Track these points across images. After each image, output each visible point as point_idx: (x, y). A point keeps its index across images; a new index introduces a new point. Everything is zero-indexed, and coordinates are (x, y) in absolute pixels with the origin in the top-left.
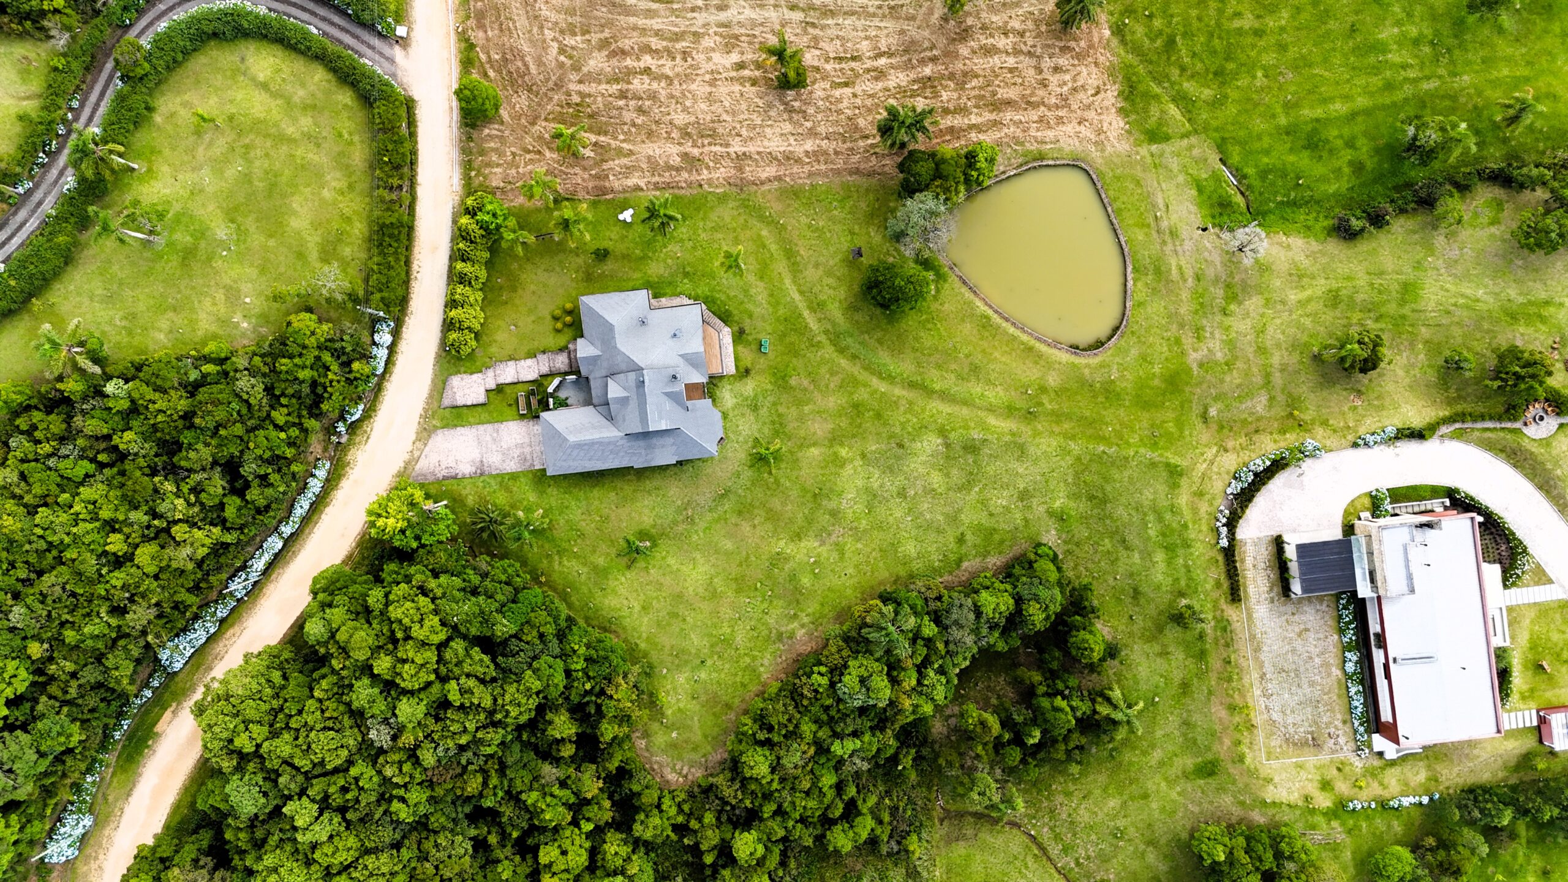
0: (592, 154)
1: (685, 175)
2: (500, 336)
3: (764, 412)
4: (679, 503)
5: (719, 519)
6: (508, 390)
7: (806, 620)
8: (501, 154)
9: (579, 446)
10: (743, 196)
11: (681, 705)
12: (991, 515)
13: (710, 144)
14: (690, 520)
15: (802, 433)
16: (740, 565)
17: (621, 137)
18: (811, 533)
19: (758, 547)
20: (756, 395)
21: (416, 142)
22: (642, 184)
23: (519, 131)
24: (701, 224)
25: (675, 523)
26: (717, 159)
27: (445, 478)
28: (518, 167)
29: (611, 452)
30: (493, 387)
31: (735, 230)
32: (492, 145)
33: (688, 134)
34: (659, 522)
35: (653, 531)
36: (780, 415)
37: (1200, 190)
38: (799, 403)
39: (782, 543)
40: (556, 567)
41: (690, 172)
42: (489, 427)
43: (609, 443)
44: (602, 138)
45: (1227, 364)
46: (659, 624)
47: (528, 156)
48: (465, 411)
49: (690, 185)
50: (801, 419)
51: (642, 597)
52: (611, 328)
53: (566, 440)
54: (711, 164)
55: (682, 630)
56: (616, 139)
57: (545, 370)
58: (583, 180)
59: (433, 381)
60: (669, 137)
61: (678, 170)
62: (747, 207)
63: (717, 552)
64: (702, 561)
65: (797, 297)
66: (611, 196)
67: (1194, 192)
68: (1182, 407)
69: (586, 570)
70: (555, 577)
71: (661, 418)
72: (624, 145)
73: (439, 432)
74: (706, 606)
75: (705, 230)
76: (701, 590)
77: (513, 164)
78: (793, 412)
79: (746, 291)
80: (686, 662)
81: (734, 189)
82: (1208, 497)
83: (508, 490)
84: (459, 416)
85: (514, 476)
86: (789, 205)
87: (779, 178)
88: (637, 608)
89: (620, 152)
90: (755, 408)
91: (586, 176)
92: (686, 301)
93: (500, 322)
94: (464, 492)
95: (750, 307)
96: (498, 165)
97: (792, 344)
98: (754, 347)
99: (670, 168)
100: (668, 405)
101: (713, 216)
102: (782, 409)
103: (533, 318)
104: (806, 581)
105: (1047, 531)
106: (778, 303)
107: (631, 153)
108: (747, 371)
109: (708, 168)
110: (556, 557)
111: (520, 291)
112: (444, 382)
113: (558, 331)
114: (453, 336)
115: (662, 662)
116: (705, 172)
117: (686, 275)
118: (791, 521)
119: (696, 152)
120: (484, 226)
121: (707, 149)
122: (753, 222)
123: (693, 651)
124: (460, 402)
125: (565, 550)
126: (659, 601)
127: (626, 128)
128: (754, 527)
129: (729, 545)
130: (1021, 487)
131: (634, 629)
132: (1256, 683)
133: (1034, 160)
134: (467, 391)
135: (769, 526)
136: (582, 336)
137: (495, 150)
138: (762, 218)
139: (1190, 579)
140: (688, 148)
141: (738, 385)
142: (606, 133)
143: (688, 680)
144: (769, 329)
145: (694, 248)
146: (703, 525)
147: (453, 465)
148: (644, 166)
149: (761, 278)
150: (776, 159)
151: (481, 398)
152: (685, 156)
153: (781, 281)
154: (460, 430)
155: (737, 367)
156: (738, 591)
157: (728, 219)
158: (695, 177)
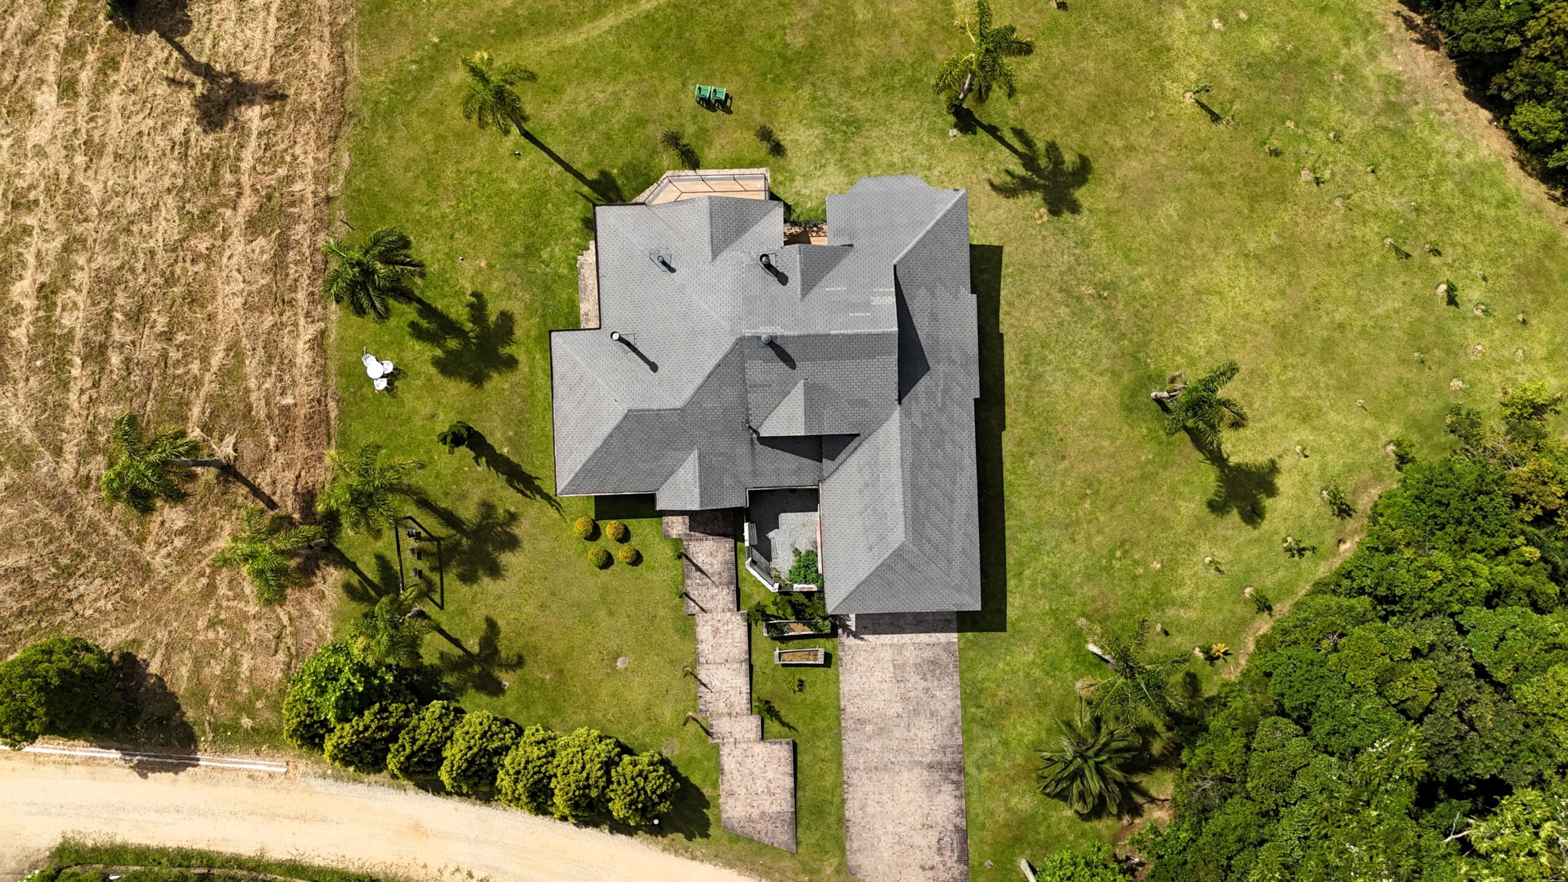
0: (230, 440)
1: (300, 230)
2: (637, 694)
3: (862, 108)
4: (1063, 311)
5: (1106, 226)
6: (766, 689)
7: (1359, 48)
8: (211, 651)
9: (916, 520)
10: (366, 113)
11: (1540, 352)
13: (235, 170)
14: (1106, 291)
15: (918, 26)
16: (1219, 187)
17: (195, 367)
18: (1153, 24)
19: (1178, 144)
20: (824, 122)
22: (309, 332)
23: (161, 606)
24: (418, 208)
25: (1110, 326)
26: (270, 156)
27: (964, 858)
28: (245, 617)
29: (938, 445)
30: (754, 722)
31: (440, 138)
33: (206, 214)
34: (1106, 363)
35: (1126, 378)
36: (874, 73)
38: (848, 30)
39: (1173, 89)
40: (1192, 615)
41: (296, 219)
42: (851, 740)
43: (916, 447)
44: (196, 412)
46: (1346, 388)
47: (223, 590)
48: (806, 795)
49: (324, 224)
50: (883, 27)
51: (1279, 420)
52: (633, 418)
53: (899, 554)
54: (282, 172)
55: (1364, 332)
56: (198, 382)
57: (724, 597)
58: (288, 465)
59: (729, 864)
60: (208, 258)
61: (284, 245)
62: (391, 110)
63: (1184, 238)
64: (1203, 275)
65: (607, 22)
66: (332, 405)
69: (1204, 547)
70: (1214, 619)
71: (867, 306)
72: (216, 361)
73: (853, 860)
74: (1313, 273)
76: (1274, 282)
77: (236, 627)
78: (867, 45)
79: (583, 126)
80: (1440, 330)
81: (347, 130)
83: (1001, 712)
84: (819, 810)
85: (971, 694)
86: (402, 23)
87: (338, 38)
88: (1305, 434)
89: (230, 374)
90: (853, 125)
91: (280, 458)
92: (589, 254)
93: (604, 693)
94: (1001, 816)
95: (618, 119)
96: (235, 661)
97: (711, 37)
98: (712, 118)
99: (278, 265)
100: (832, 286)
101: (404, 181)
102: (860, 69)
103: (602, 614)
104: (1265, 41)
106: (617, 60)
107: (234, 348)
108: (765, 135)
109: (289, 180)
110: (1171, 612)
111: (537, 638)
112: (735, 837)
113: (637, 559)
114: (618, 808)
115: (1436, 389)
116: (297, 187)
117: (531, 252)
118: (1121, 64)
119: (248, 203)
121: (245, 179)
122: (428, 99)
123: (1416, 312)
124: (782, 804)
125: (1155, 589)
126: (1292, 382)
127: (174, 355)
128: (1130, 148)
129: (1170, 210)
131: (1353, 446)
134: (760, 786)
135: (1132, 114)
136: (651, 498)
137: (197, 662)
138: (421, 81)
140: (236, 219)
141: (795, 159)
142: (185, 403)
143: (1482, 331)
144: (672, 85)
145: (470, 229)
146: (1118, 267)
147: (933, 836)
148: (269, 321)
149: (556, 91)
150: (293, 37)
151: (781, 752)
152: (254, 226)
153: (565, 51)
154: (852, 810)
155: (753, 164)
156: (1282, 196)
157: (413, 151)
158: (307, 210)
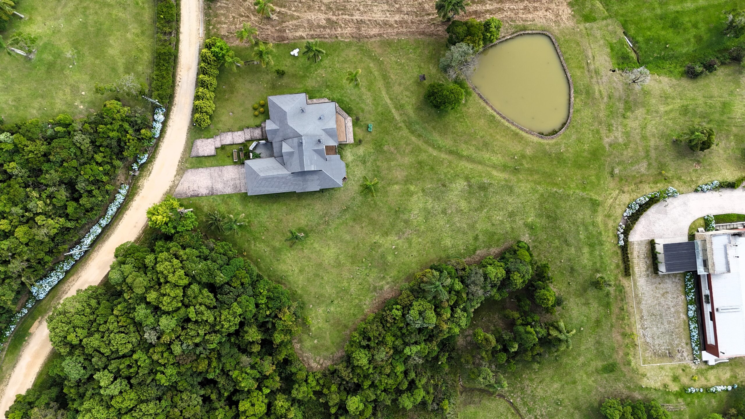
0: (277, 18)
1: (328, 31)
2: (224, 118)
3: (369, 164)
4: (321, 213)
5: (343, 223)
6: (228, 148)
7: (389, 280)
8: (227, 17)
9: (266, 179)
10: (360, 44)
11: (320, 325)
12: (493, 225)
13: (342, 14)
14: (327, 223)
15: (390, 177)
16: (354, 248)
17: (293, 9)
18: (393, 232)
19: (364, 239)
20: (365, 155)
21: (180, 9)
22: (304, 35)
23: (237, 5)
24: (337, 58)
25: (319, 224)
26: (346, 22)
27: (192, 196)
28: (236, 24)
29: (284, 183)
30: (219, 146)
31: (355, 63)
32: (222, 12)
33: (331, 8)
34: (310, 223)
35: (307, 228)
36: (378, 167)
37: (612, 49)
38: (389, 160)
39: (377, 237)
40: (253, 247)
41: (331, 29)
42: (217, 169)
43: (283, 178)
44: (283, 9)
45: (625, 145)
46: (308, 280)
47: (242, 19)
48: (203, 159)
49: (331, 36)
50: (389, 169)
51: (300, 265)
52: (285, 113)
53: (258, 175)
54: (343, 25)
55: (321, 283)
56: (290, 10)
57: (248, 137)
58: (272, 32)
59: (186, 142)
60: (320, 10)
61: (324, 28)
62: (362, 50)
63: (341, 241)
64: (333, 246)
65: (389, 101)
66: (287, 42)
67: (609, 50)
68: (600, 168)
69: (269, 249)
70: (252, 252)
71: (311, 164)
72: (295, 13)
73: (189, 170)
74: (334, 271)
75: (338, 62)
76: (332, 262)
77: (233, 23)
78: (385, 165)
79: (360, 97)
80: (323, 301)
81: (355, 40)
82: (613, 218)
83: (226, 203)
84: (200, 162)
85: (230, 196)
86: (385, 50)
87: (380, 35)
88: (297, 271)
89: (292, 17)
90: (364, 162)
91: (273, 30)
92: (327, 101)
93: (224, 110)
94: (202, 204)
95: (363, 106)
96: (225, 23)
97: (385, 127)
98: (364, 128)
99: (319, 26)
100: (316, 157)
101: (343, 54)
102: (379, 163)
103: (242, 108)
104: (390, 258)
105: (524, 235)
106: (378, 104)
107: (298, 18)
108: (360, 141)
109: (341, 27)
110: (253, 242)
111: (235, 93)
112: (193, 143)
113: (256, 116)
114: (197, 115)
115: (309, 301)
116: (339, 29)
117: (328, 87)
118: (382, 225)
119: (334, 18)
120: (215, 54)
121: (341, 17)
122: (365, 59)
123: (327, 295)
124: (201, 154)
125: (258, 238)
126: (309, 267)
127: (296, 4)
128: (362, 228)
129: (348, 237)
130: (510, 210)
131: (295, 282)
132: (638, 322)
133: (521, 30)
134: (205, 148)
135: (370, 228)
136: (269, 119)
137: (224, 15)
138: (370, 57)
139: (602, 263)
140: (330, 16)
141: (355, 150)
142: (285, 7)
143: (324, 311)
144: (373, 118)
145: (332, 72)
146: (333, 226)
147: (196, 189)
148: (306, 25)
149: (369, 90)
150: (379, 24)
151: (213, 152)
152: (328, 20)
153: (380, 92)
154: (201, 170)
155: (354, 139)
156: (353, 263)
157: (351, 56)
158: (333, 32)
